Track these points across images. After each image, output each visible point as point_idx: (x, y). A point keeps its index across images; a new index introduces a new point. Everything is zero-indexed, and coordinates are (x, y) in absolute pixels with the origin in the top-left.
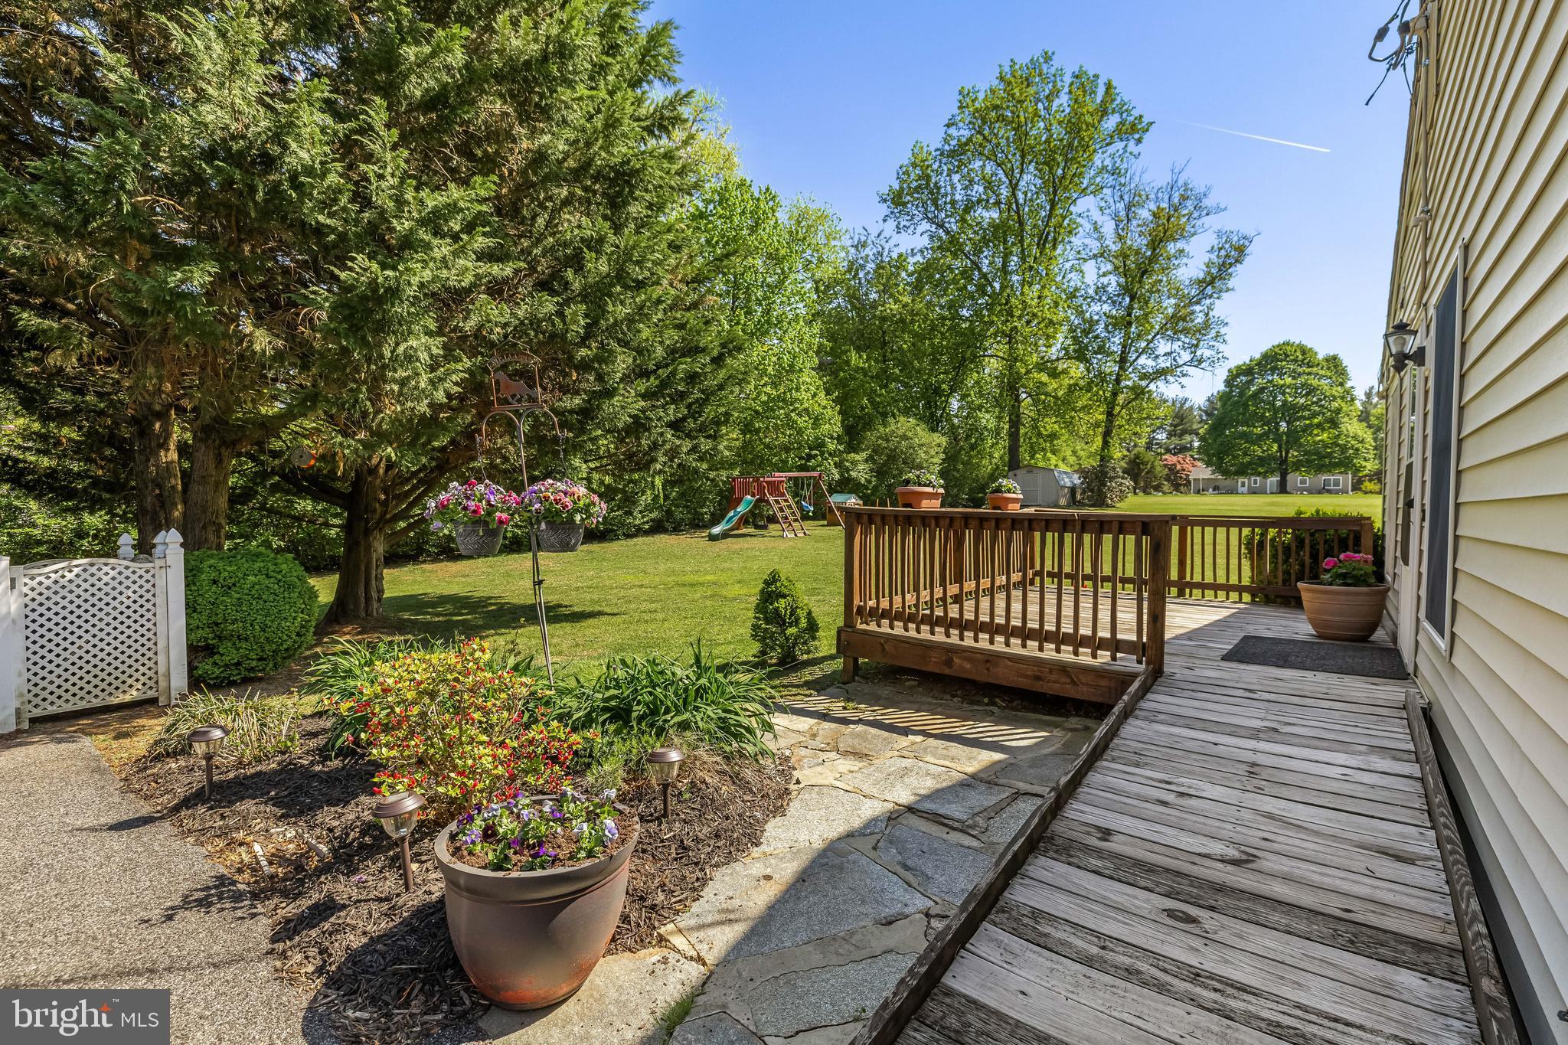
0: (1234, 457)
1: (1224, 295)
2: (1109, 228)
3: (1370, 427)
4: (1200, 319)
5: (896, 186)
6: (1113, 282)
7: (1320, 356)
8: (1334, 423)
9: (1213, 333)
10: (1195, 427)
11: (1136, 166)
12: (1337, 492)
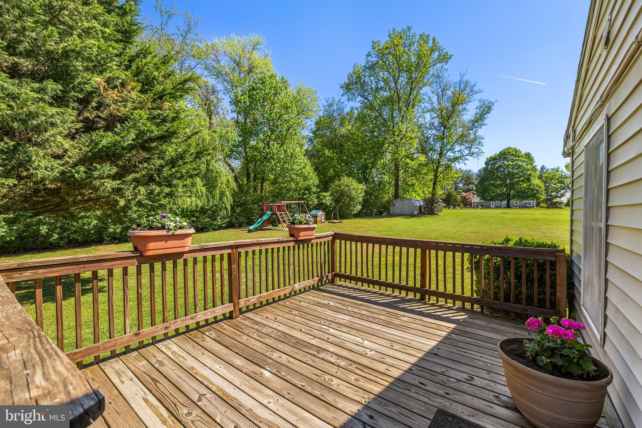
0: (489, 193)
1: (482, 127)
2: (435, 99)
3: (542, 181)
4: (472, 136)
5: (347, 82)
6: (436, 122)
7: (523, 153)
8: (529, 180)
9: (478, 142)
10: (474, 181)
11: (446, 74)
12: (530, 207)
